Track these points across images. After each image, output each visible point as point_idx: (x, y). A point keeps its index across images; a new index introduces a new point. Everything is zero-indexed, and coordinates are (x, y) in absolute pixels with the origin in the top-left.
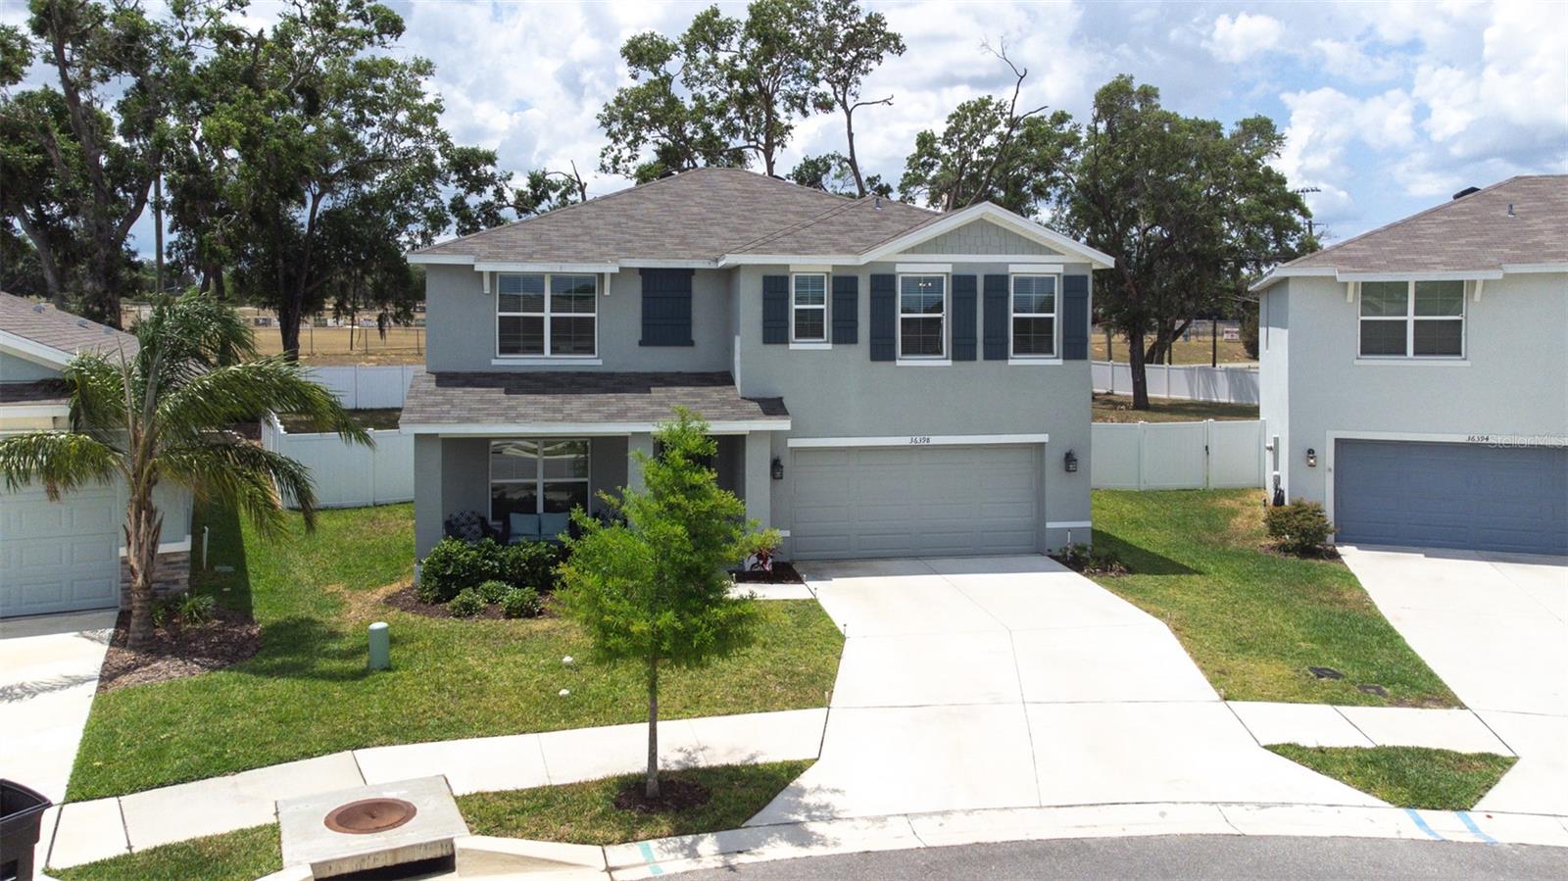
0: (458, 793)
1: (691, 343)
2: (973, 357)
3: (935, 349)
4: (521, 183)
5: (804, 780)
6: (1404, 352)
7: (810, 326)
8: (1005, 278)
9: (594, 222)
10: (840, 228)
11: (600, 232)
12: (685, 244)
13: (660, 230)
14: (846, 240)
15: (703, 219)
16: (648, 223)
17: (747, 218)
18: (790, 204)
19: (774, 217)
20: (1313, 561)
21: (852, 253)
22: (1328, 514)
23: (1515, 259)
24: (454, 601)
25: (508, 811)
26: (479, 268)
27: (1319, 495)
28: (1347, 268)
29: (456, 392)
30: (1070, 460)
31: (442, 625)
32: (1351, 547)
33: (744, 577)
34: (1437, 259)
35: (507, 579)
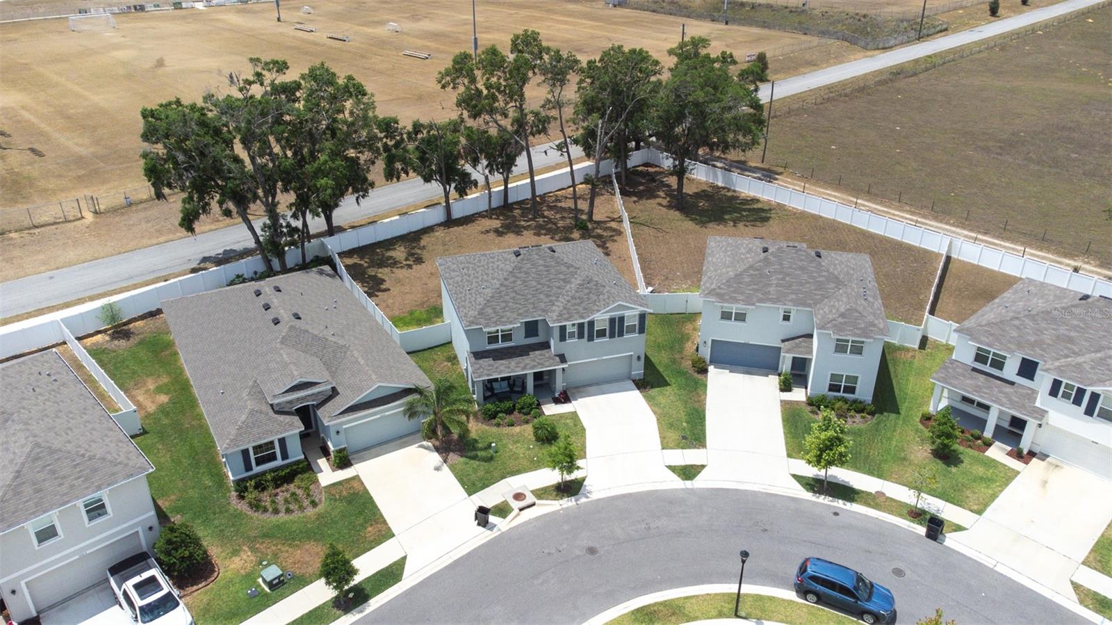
0: (531, 490)
1: (538, 336)
2: (614, 337)
3: (605, 335)
4: (410, 128)
5: (585, 483)
6: (731, 319)
7: (572, 335)
8: (623, 317)
9: (507, 298)
10: (578, 301)
11: (510, 304)
12: (534, 308)
13: (527, 300)
14: (581, 309)
15: (537, 290)
16: (522, 295)
17: (549, 287)
18: (560, 273)
19: (557, 284)
20: (700, 376)
21: (583, 318)
22: (708, 358)
23: (761, 301)
24: (495, 421)
25: (541, 493)
26: (484, 330)
27: (706, 353)
28: (718, 300)
29: (481, 361)
30: (639, 358)
31: (494, 429)
32: (712, 367)
33: (557, 401)
34: (742, 298)
35: (503, 412)
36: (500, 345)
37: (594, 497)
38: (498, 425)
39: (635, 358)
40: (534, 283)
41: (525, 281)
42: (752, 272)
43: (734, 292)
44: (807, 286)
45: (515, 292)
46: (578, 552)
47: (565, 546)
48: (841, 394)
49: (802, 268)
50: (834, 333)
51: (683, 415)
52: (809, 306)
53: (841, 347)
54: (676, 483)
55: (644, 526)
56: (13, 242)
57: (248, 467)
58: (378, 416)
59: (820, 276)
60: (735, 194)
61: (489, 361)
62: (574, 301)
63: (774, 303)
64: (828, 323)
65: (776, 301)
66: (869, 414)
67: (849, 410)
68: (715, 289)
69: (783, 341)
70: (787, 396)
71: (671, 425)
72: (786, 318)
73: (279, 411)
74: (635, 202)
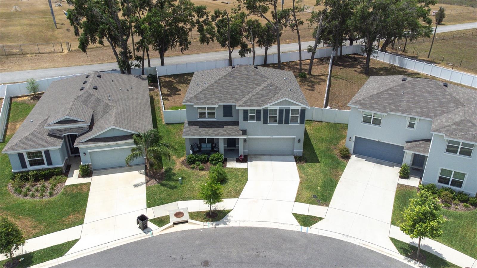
0: (189, 211)
1: (232, 116)
2: (282, 123)
3: (275, 121)
5: (229, 214)
6: (370, 123)
7: (252, 118)
8: (289, 110)
9: (216, 90)
10: (260, 96)
11: (216, 94)
12: (231, 97)
13: (228, 92)
14: (260, 101)
15: (237, 88)
16: (226, 89)
17: (245, 87)
18: (255, 80)
19: (251, 86)
20: (343, 160)
21: (260, 106)
22: (352, 149)
23: (392, 110)
24: (192, 166)
25: (194, 216)
26: (194, 106)
27: (351, 146)
28: (361, 108)
29: (191, 127)
30: (299, 141)
31: (190, 171)
32: (354, 156)
33: (238, 161)
34: (379, 107)
35: (200, 161)
36: (207, 119)
37: (231, 224)
38: (193, 168)
39: (296, 141)
40: (236, 84)
41: (231, 82)
42: (390, 92)
43: (373, 103)
44: (432, 104)
45: (223, 87)
46: (195, 263)
47: (189, 255)
48: (449, 186)
49: (430, 92)
50: (446, 135)
51: (320, 182)
52: (430, 117)
53: (451, 149)
54: (295, 226)
55: (255, 253)
56: (26, 58)
57: (24, 166)
58: (113, 148)
59: (444, 98)
60: (405, 70)
61: (197, 128)
62: (257, 96)
63: (402, 113)
64: (443, 128)
65: (405, 111)
66: (471, 205)
67: (453, 199)
68: (360, 100)
69: (407, 142)
70: (404, 182)
71: (309, 188)
72: (411, 125)
73: (52, 134)
74: (340, 69)
